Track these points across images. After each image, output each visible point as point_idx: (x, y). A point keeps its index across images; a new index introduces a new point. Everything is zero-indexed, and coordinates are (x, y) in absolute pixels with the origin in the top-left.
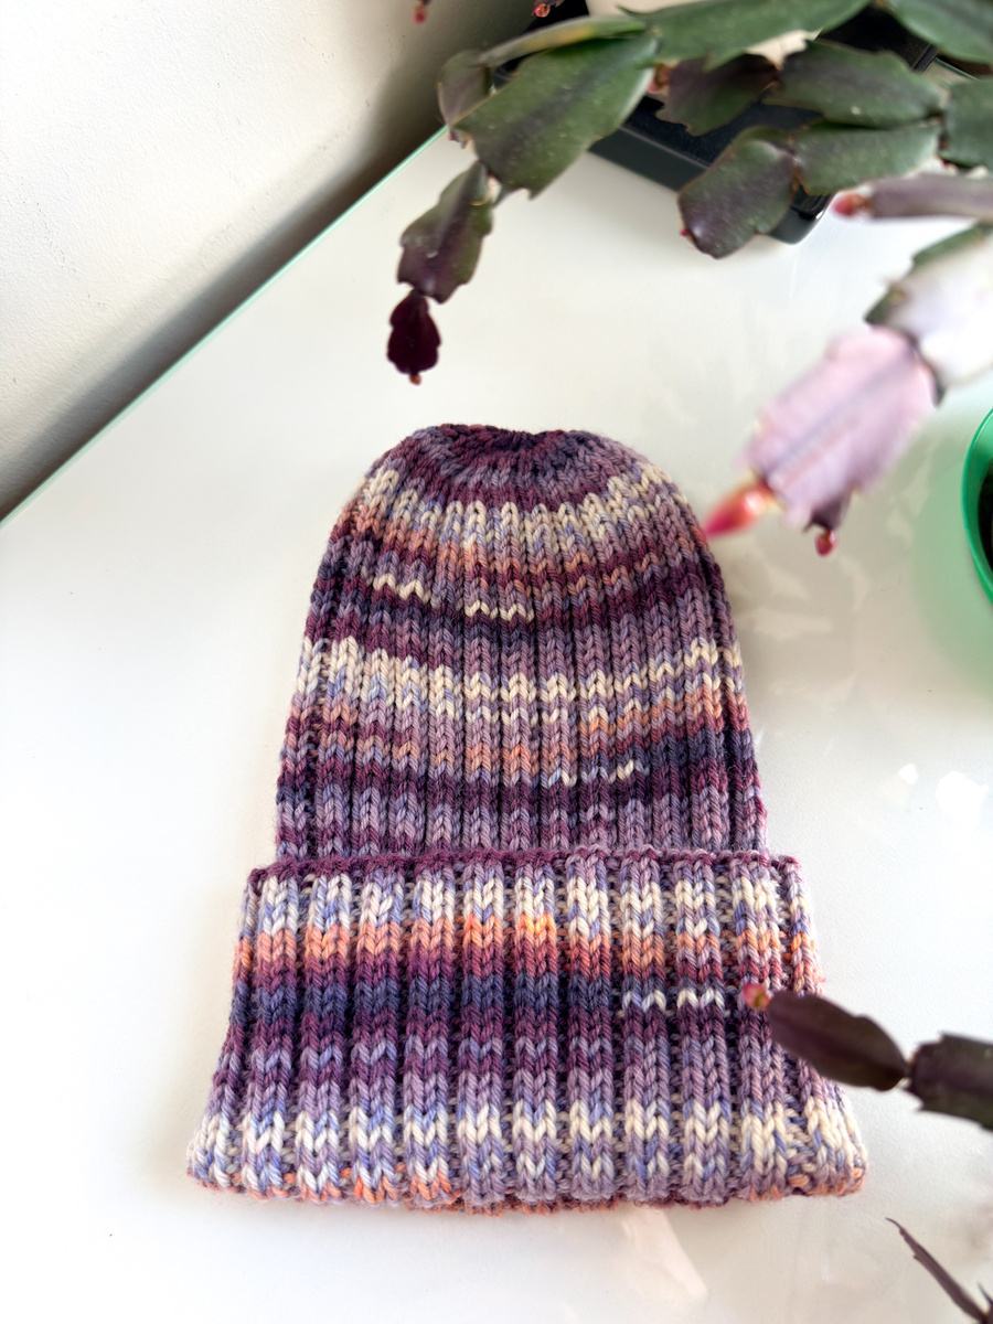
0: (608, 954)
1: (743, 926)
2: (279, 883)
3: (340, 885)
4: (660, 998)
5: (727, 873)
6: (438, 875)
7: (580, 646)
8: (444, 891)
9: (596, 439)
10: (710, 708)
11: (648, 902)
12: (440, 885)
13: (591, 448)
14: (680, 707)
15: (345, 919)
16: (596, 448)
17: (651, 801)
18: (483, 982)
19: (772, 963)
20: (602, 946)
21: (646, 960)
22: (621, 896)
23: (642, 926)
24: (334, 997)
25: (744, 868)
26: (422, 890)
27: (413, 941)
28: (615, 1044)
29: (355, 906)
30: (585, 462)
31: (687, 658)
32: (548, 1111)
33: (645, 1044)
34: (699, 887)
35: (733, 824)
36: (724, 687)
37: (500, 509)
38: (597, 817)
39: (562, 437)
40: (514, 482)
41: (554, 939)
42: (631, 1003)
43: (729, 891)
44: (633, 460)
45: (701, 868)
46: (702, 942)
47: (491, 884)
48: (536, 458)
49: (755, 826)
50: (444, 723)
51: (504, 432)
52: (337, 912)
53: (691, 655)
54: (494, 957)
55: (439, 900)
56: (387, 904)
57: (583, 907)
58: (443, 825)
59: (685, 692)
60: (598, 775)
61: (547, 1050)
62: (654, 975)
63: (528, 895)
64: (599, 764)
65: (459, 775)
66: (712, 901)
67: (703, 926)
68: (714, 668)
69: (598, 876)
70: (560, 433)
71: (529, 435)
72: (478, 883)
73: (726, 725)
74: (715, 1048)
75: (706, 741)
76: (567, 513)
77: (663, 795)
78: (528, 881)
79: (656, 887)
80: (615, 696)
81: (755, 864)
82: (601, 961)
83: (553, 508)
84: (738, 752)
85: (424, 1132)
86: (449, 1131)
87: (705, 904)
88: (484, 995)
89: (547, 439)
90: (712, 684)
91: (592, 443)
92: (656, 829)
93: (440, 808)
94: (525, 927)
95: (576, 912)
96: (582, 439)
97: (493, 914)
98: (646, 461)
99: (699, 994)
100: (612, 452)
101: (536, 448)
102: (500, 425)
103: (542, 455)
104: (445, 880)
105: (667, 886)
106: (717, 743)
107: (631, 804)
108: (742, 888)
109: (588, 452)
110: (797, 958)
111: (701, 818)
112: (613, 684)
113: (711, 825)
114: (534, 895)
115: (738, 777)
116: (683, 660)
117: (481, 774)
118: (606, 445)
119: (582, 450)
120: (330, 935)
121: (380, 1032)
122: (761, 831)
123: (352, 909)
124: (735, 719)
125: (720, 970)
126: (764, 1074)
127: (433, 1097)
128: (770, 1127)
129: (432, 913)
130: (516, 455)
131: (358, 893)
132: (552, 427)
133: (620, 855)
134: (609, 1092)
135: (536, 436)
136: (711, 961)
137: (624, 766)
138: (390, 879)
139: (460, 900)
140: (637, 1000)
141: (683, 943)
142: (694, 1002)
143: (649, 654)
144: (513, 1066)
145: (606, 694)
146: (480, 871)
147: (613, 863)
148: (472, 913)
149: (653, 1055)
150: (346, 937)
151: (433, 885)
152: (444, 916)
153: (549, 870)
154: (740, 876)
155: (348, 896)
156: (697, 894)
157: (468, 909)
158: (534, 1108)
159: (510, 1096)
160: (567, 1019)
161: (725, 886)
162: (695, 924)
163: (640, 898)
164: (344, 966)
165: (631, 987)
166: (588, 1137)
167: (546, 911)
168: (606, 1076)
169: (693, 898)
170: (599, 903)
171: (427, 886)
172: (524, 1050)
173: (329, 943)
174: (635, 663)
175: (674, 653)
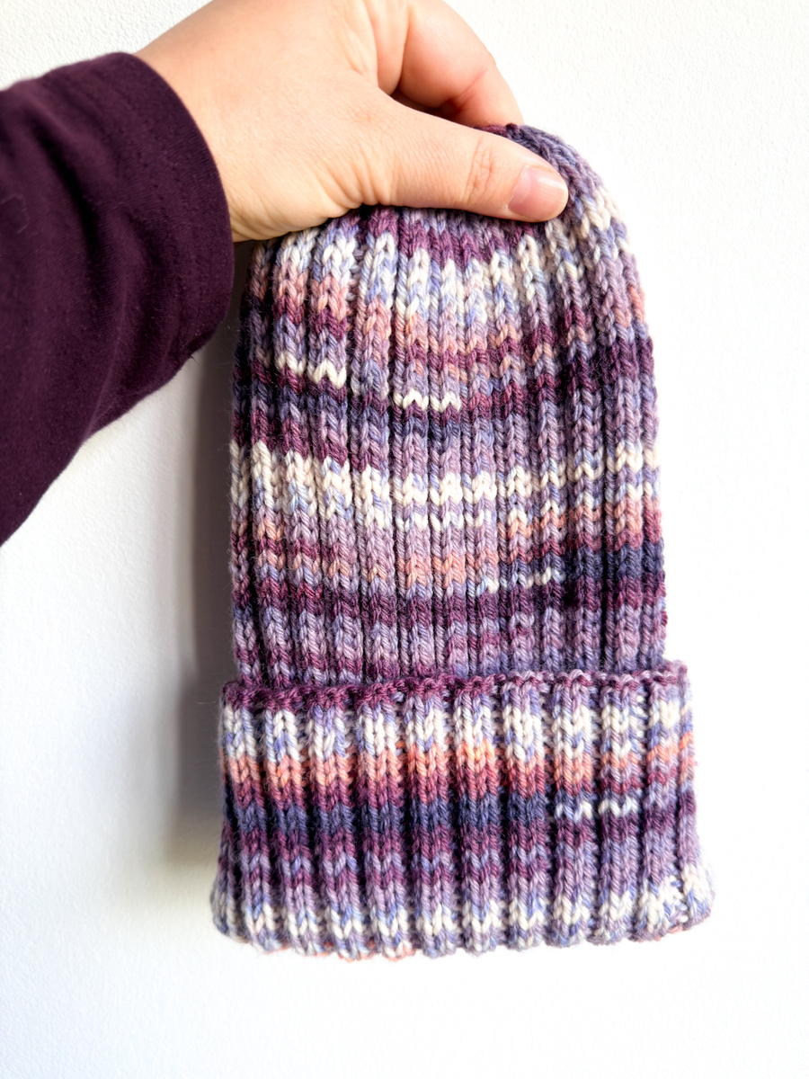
0: (543, 773)
1: (656, 743)
3: (284, 720)
4: (586, 808)
5: (647, 694)
6: (379, 710)
7: (501, 439)
8: (385, 724)
10: (633, 523)
11: (577, 729)
12: (381, 718)
15: (295, 751)
17: (565, 610)
18: (433, 803)
20: (537, 767)
21: (578, 777)
22: (554, 720)
23: (574, 747)
24: (297, 818)
25: (662, 690)
26: (363, 724)
28: (549, 847)
29: (301, 736)
31: (610, 461)
32: (493, 908)
33: (575, 850)
34: (626, 711)
36: (644, 494)
38: (518, 625)
41: (493, 762)
42: (564, 816)
43: (648, 711)
45: (629, 695)
46: (626, 760)
47: (431, 716)
52: (286, 745)
53: (615, 458)
54: (438, 784)
55: (381, 735)
56: (331, 739)
57: (519, 733)
59: (606, 501)
60: (518, 582)
61: (490, 861)
62: (584, 788)
63: (468, 725)
64: (519, 571)
66: (637, 724)
67: (627, 747)
68: (638, 475)
69: (532, 702)
72: (419, 717)
73: (644, 538)
75: (628, 559)
78: (467, 713)
79: (586, 710)
80: (533, 494)
82: (537, 780)
85: (389, 926)
86: (409, 922)
87: (630, 727)
88: (430, 816)
90: (635, 496)
94: (465, 753)
95: (514, 739)
97: (435, 743)
99: (621, 805)
104: (384, 711)
105: (597, 706)
107: (548, 612)
108: (659, 710)
112: (531, 480)
114: (474, 724)
115: (650, 591)
116: (604, 461)
117: (417, 590)
120: (284, 766)
121: (339, 848)
123: (298, 739)
125: (637, 783)
127: (393, 901)
129: (376, 747)
131: (302, 723)
133: (553, 679)
134: (544, 890)
137: (541, 575)
138: (330, 716)
139: (403, 728)
140: (569, 812)
141: (610, 762)
142: (616, 810)
143: (568, 447)
144: (461, 873)
145: (524, 493)
146: (420, 704)
147: (546, 689)
148: (415, 744)
149: (582, 857)
150: (297, 767)
151: (374, 720)
152: (387, 748)
153: (487, 698)
154: (659, 698)
155: (293, 730)
156: (624, 720)
157: (412, 739)
158: (480, 908)
159: (461, 896)
160: (507, 830)
161: (647, 705)
162: (621, 746)
163: (572, 723)
164: (299, 792)
165: (564, 800)
166: (524, 925)
167: (485, 737)
168: (541, 878)
169: (620, 723)
170: (533, 728)
171: (369, 722)
172: (469, 862)
173: (284, 773)
174: (552, 460)
175: (594, 451)
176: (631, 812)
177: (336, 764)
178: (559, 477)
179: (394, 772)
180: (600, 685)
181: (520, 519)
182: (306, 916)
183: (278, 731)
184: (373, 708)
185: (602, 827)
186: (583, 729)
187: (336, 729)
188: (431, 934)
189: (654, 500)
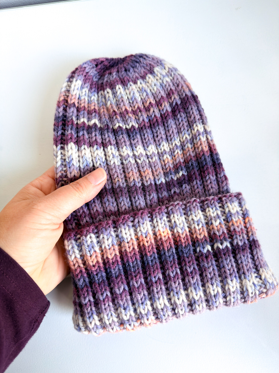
0: (189, 237)
1: (231, 219)
3: (91, 237)
4: (209, 248)
5: (221, 202)
6: (126, 224)
7: (155, 135)
8: (129, 230)
9: (146, 55)
10: (204, 148)
11: (198, 218)
12: (127, 228)
13: (145, 59)
14: (193, 148)
16: (147, 58)
17: (190, 183)
18: (152, 255)
19: (241, 229)
20: (186, 235)
21: (202, 236)
22: (188, 216)
23: (198, 225)
24: (102, 276)
25: (227, 200)
26: (121, 231)
27: (123, 250)
28: (197, 265)
29: (98, 242)
30: (144, 64)
31: (193, 131)
32: (182, 293)
33: (208, 264)
34: (214, 209)
35: (218, 185)
36: (207, 139)
37: (115, 88)
38: (175, 192)
39: (133, 57)
40: (119, 76)
41: (170, 236)
42: (200, 251)
43: (224, 208)
44: (161, 61)
45: (213, 202)
46: (219, 227)
47: (145, 223)
48: (125, 65)
49: (226, 184)
50: (115, 167)
52: (93, 247)
53: (194, 130)
54: (152, 248)
55: (128, 234)
56: (110, 240)
57: (178, 223)
58: (124, 204)
59: (194, 144)
60: (171, 178)
61: (177, 273)
62: (206, 240)
63: (159, 224)
64: (171, 174)
66: (219, 213)
67: (218, 221)
68: (203, 133)
69: (180, 212)
70: (132, 55)
72: (141, 225)
73: (210, 152)
74: (230, 261)
75: (205, 159)
76: (141, 83)
77: (194, 181)
78: (158, 219)
79: (200, 211)
80: (170, 150)
81: (230, 198)
82: (187, 239)
83: (135, 83)
84: (216, 161)
85: (144, 309)
86: (151, 306)
87: (217, 214)
88: (152, 261)
89: (127, 59)
90: (203, 139)
91: (145, 57)
92: (193, 192)
93: (121, 199)
94: (160, 234)
95: (176, 226)
96: (141, 56)
97: (149, 233)
98: (164, 61)
99: (222, 244)
100: (153, 59)
101: (124, 62)
103: (127, 63)
104: (128, 226)
105: (203, 210)
106: (209, 160)
107: (184, 186)
108: (228, 207)
109: (144, 60)
110: (248, 226)
111: (208, 186)
112: (169, 146)
113: (212, 187)
114: (161, 223)
115: (218, 169)
116: (191, 132)
117: (134, 182)
118: (150, 56)
119: (141, 59)
120: (94, 257)
121: (120, 283)
122: (228, 185)
123: (97, 244)
124: (213, 149)
125: (227, 236)
126: (246, 265)
127: (144, 298)
128: (251, 282)
129: (127, 239)
130: (117, 67)
131: (98, 237)
132: (128, 54)
133: (185, 203)
134: (200, 283)
135: (123, 59)
136: (223, 232)
137: (179, 174)
138: (108, 231)
139: (135, 231)
140: (202, 250)
141: (213, 228)
142: (221, 247)
143: (179, 132)
144: (167, 280)
145: (168, 150)
146: (141, 220)
147: (184, 207)
148: (142, 235)
149: (211, 267)
150: (99, 256)
151: (125, 229)
152: (131, 239)
153: (164, 214)
154: (226, 203)
155: (95, 241)
157: (139, 234)
158: (177, 293)
159: (169, 290)
160: (181, 261)
161: (222, 207)
162: (216, 221)
163: (195, 216)
164: (102, 265)
165: (199, 245)
166: (196, 298)
167: (166, 228)
168: (197, 277)
169: (213, 213)
170: (182, 221)
171: (123, 230)
172: (169, 275)
173: (94, 259)
174: (175, 137)
175: (188, 130)
176: (227, 246)
177: (114, 249)
178: (178, 142)
179: (136, 247)
180: (202, 202)
181: (167, 157)
182: (111, 315)
183: (89, 242)
184: (124, 224)
185: (217, 255)
186: (200, 218)
187: (111, 236)
188: (160, 309)
189: (212, 140)
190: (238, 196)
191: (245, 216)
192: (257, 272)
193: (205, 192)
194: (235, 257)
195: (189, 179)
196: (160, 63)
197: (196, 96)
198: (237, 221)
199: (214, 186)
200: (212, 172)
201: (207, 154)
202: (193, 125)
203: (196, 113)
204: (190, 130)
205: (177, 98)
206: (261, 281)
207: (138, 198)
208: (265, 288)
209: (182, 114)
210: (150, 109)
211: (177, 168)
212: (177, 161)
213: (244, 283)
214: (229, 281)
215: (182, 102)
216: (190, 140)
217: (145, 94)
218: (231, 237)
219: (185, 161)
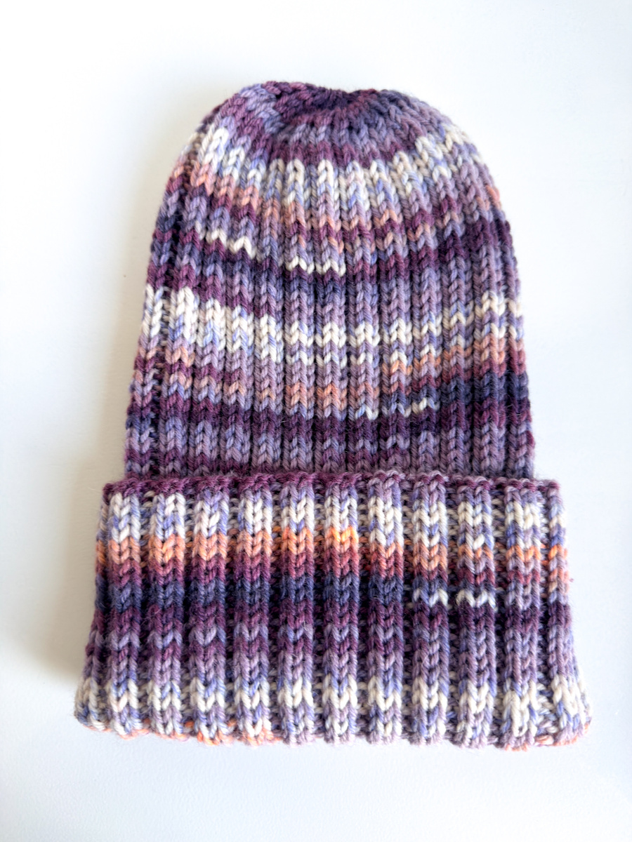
0: (401, 560)
1: (513, 542)
2: (123, 499)
3: (176, 502)
4: (444, 597)
5: (502, 497)
6: (259, 494)
7: (385, 298)
8: (263, 508)
9: (406, 99)
10: (496, 355)
11: (435, 520)
12: (260, 504)
13: (401, 108)
14: (469, 351)
15: (182, 530)
16: (407, 108)
17: (439, 432)
18: (300, 578)
19: (534, 571)
20: (396, 553)
21: (434, 565)
22: (413, 511)
23: (430, 537)
24: (175, 594)
25: (517, 494)
26: (245, 507)
27: (239, 549)
28: (406, 629)
29: (189, 518)
30: (396, 121)
31: (478, 309)
32: (351, 685)
33: (431, 634)
34: (479, 509)
35: (508, 452)
36: (508, 335)
37: (317, 167)
38: (395, 446)
39: (374, 96)
40: (331, 139)
41: (357, 547)
42: (420, 599)
43: (503, 512)
44: (439, 122)
45: (481, 492)
46: (480, 553)
47: (303, 502)
48: (351, 115)
49: (526, 456)
50: (268, 365)
51: (323, 90)
52: (174, 524)
53: (481, 306)
54: (307, 561)
55: (259, 516)
56: (215, 519)
57: (381, 521)
58: (266, 451)
59: (474, 339)
60: (397, 410)
61: (350, 636)
62: (440, 577)
63: (336, 513)
64: (398, 401)
65: (280, 409)
66: (489, 520)
67: (481, 540)
68: (501, 318)
69: (394, 497)
70: (373, 92)
71: (344, 94)
72: (293, 504)
73: (508, 369)
74: (487, 639)
75: (491, 384)
76: (378, 170)
77: (451, 428)
78: (336, 500)
79: (443, 507)
80: (413, 341)
81: (526, 491)
82: (396, 564)
83: (366, 165)
84: (516, 392)
85: (251, 698)
86: (270, 696)
87: (483, 522)
88: (297, 591)
89: (360, 98)
90: (499, 334)
91: (403, 103)
92: (443, 456)
93: (263, 438)
94: (332, 537)
95: (376, 526)
96: (395, 99)
97: (306, 526)
98: (449, 121)
99: (476, 595)
100: (421, 113)
101: (351, 106)
102: (318, 83)
103: (357, 111)
104: (264, 499)
105: (452, 504)
106: (499, 386)
107: (423, 435)
108: (514, 511)
109: (399, 111)
110: (553, 566)
111: (481, 448)
112: (412, 331)
113: (490, 454)
114: (341, 512)
115: (515, 414)
116: (474, 310)
117: (299, 409)
118: (415, 104)
119: (393, 108)
120: (170, 544)
121: (212, 621)
122: (531, 459)
123: (186, 521)
124: (516, 364)
125: (494, 578)
126: (524, 660)
127: (257, 671)
128: (526, 702)
129: (253, 526)
130: (332, 113)
131: (191, 507)
132: (365, 86)
133: (414, 478)
134: (400, 671)
135: (351, 95)
136: (487, 569)
137: (418, 403)
138: (217, 498)
139: (278, 514)
140: (425, 597)
141: (464, 553)
142: (472, 602)
143: (444, 304)
144: (322, 645)
145: (406, 340)
146: (294, 492)
147: (407, 486)
148: (289, 525)
149: (437, 643)
150: (183, 546)
151: (255, 504)
152: (263, 529)
153: (354, 492)
154: (513, 500)
155: (182, 511)
156: (477, 514)
157: (285, 522)
158: (339, 682)
159: (321, 670)
160: (367, 611)
161: (500, 508)
162: (475, 539)
163: (429, 515)
164: (181, 568)
165: (420, 585)
166: (383, 706)
167: (351, 524)
168: (397, 658)
169: (474, 517)
170: (394, 518)
171: (250, 504)
172: (331, 635)
173: (169, 550)
174: (432, 313)
175: (467, 304)
176: (487, 605)
177: (218, 543)
178: (437, 328)
179: (269, 552)
180: (454, 485)
181: (400, 360)
182: (171, 690)
183: (169, 511)
184: (255, 493)
185: (458, 618)
186: (440, 521)
187: (221, 510)
188: (291, 707)
189: (518, 341)
190: (548, 490)
191: (551, 540)
192: (545, 682)
193: (471, 461)
194: (500, 633)
195: (440, 422)
196: (435, 125)
197: (507, 224)
198: (529, 550)
199: (495, 452)
200: (501, 419)
201: (500, 373)
202: (481, 295)
203: (495, 266)
204: (471, 304)
205: (458, 220)
206: (549, 706)
207: (298, 444)
208: (556, 724)
209: (462, 262)
210: (386, 235)
211: (416, 389)
212: (424, 372)
213: (507, 698)
214: (472, 687)
215: (466, 233)
216: (467, 328)
217: (381, 197)
218: (504, 583)
219: (441, 376)
